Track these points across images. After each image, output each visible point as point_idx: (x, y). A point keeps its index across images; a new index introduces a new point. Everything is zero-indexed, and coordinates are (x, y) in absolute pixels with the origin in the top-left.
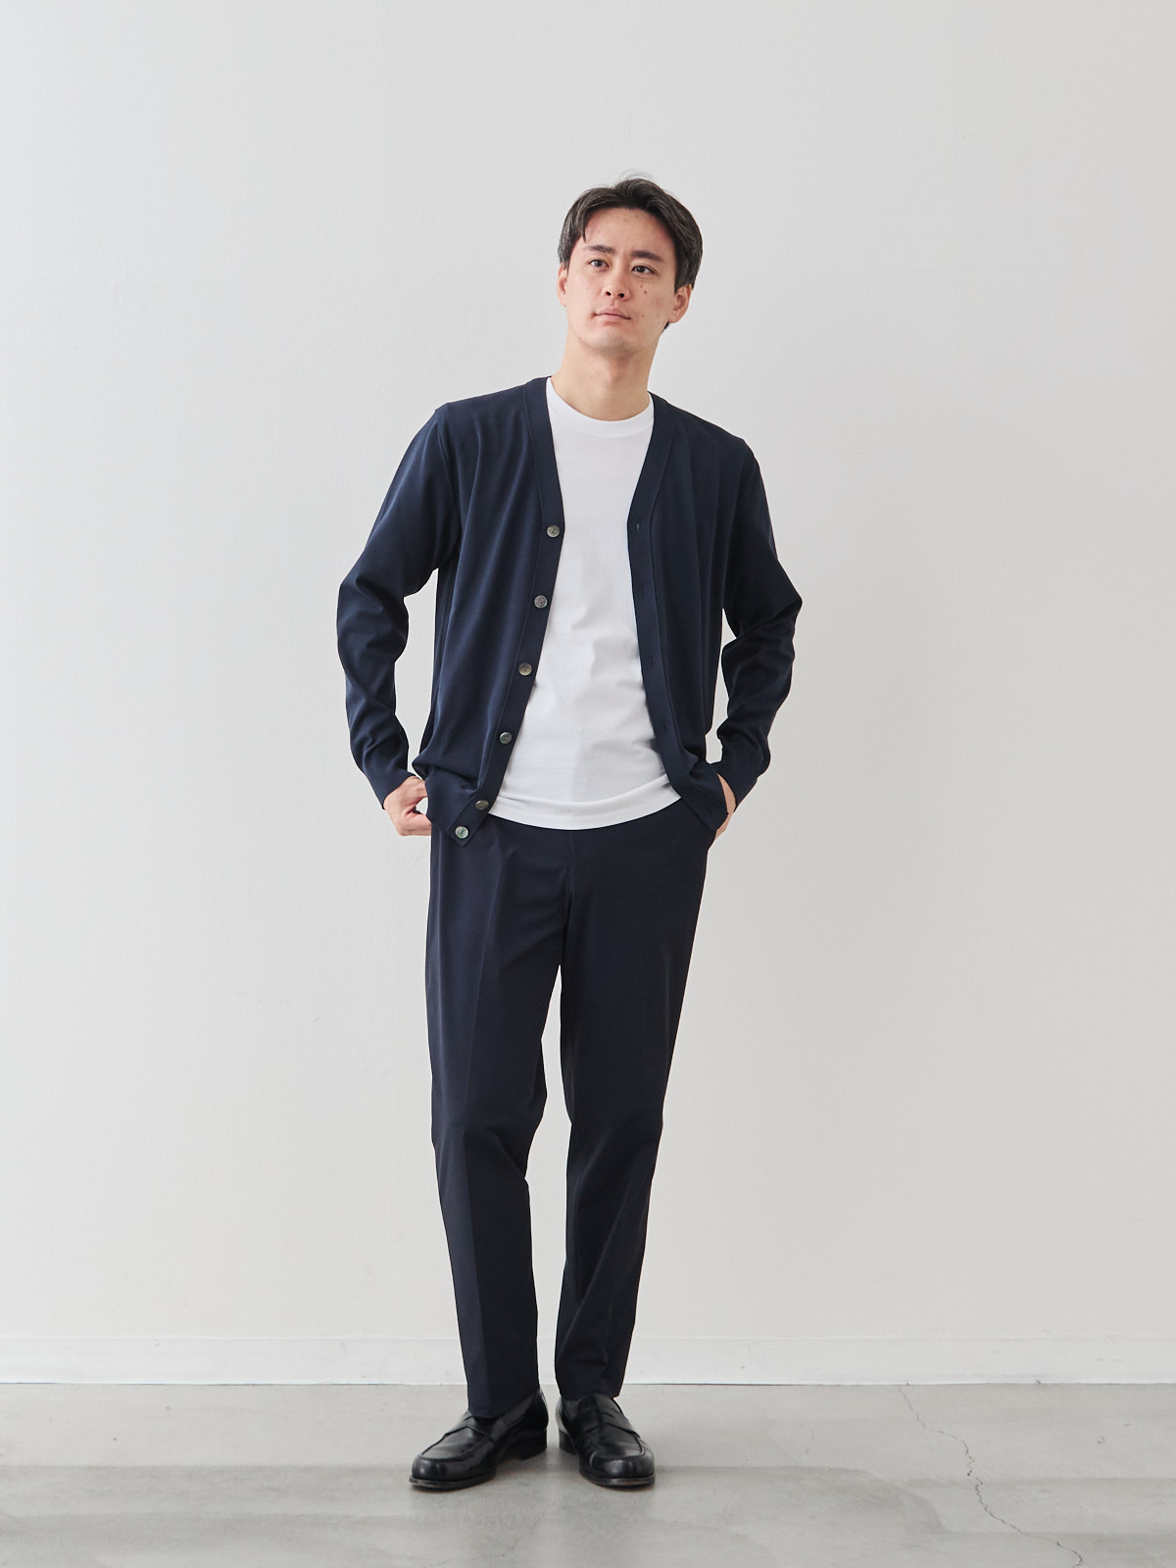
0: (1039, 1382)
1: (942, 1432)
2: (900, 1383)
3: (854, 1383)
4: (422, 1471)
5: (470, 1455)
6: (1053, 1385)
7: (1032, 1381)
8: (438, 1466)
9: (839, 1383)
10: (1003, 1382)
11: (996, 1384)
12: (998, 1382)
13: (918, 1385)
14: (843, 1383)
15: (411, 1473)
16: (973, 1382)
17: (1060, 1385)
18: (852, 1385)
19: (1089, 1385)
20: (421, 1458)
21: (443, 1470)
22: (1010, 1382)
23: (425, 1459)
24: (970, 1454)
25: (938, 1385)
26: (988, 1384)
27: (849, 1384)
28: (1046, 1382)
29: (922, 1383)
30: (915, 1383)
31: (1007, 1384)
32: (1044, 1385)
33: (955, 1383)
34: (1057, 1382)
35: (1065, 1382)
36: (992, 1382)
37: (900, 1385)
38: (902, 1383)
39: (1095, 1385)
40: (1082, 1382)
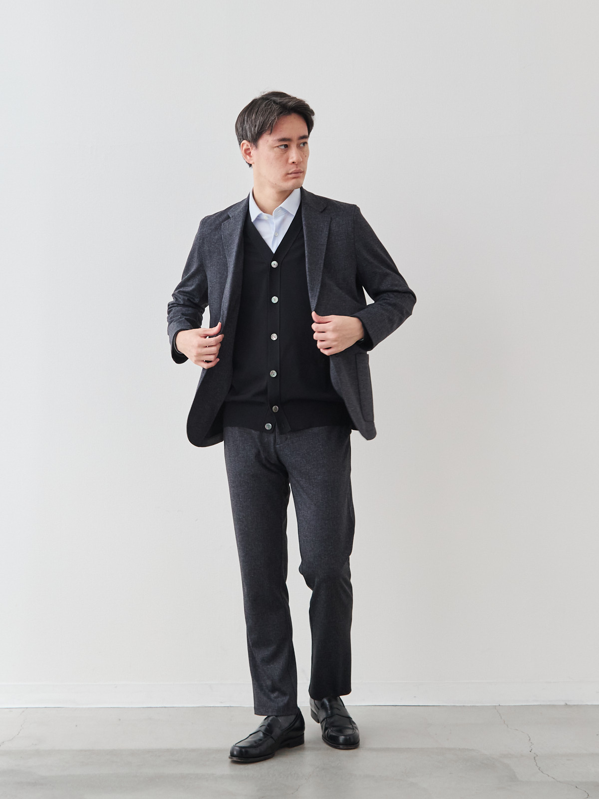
0: (567, 704)
1: (516, 730)
2: (495, 705)
3: (472, 705)
4: (235, 753)
5: (260, 745)
6: (574, 705)
7: (563, 703)
8: (243, 750)
9: (465, 705)
10: (548, 704)
11: (544, 705)
13: (505, 706)
14: (467, 705)
15: (229, 754)
17: (577, 705)
20: (235, 746)
21: (246, 752)
23: (237, 746)
24: (531, 741)
25: (515, 706)
26: (540, 705)
27: (469, 705)
28: (571, 704)
29: (507, 705)
30: (503, 705)
31: (550, 705)
32: (569, 705)
33: (523, 704)
34: (577, 704)
35: (580, 704)
36: (542, 704)
37: (496, 706)
38: (496, 705)
39: (596, 705)
40: (588, 704)
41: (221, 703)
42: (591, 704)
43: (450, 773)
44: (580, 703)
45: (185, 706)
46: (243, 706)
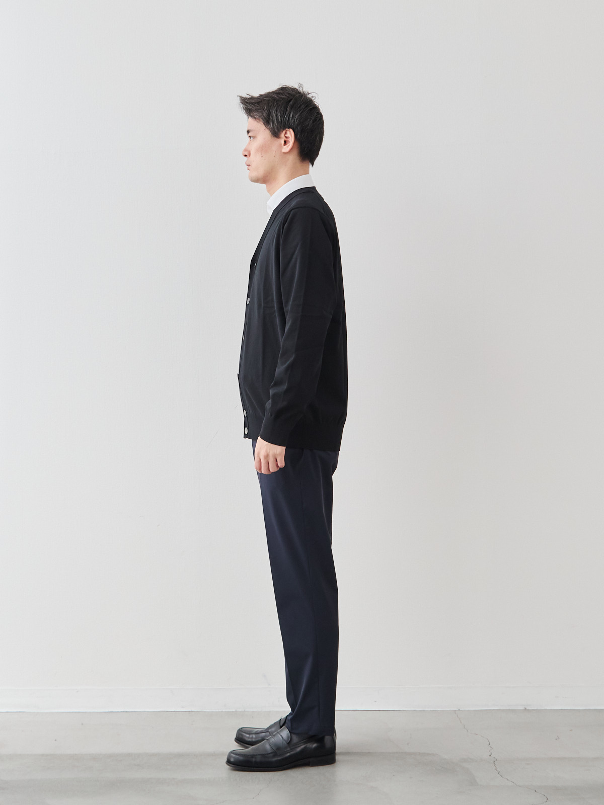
0: (526, 709)
1: (477, 734)
2: (453, 709)
3: (432, 709)
6: (533, 710)
7: (523, 708)
10: (508, 708)
11: (504, 710)
12: (504, 708)
13: (465, 710)
14: (427, 709)
16: (492, 709)
17: (537, 710)
18: (431, 711)
19: (551, 710)
22: (511, 708)
24: (490, 745)
25: (475, 711)
26: (500, 710)
27: (429, 710)
28: (530, 708)
29: (467, 709)
30: (463, 709)
31: (509, 710)
32: (528, 710)
33: (483, 709)
34: (535, 708)
35: (539, 708)
36: (502, 708)
37: (455, 710)
39: (554, 710)
40: (547, 708)
41: (183, 707)
42: (549, 708)
43: (410, 778)
45: (147, 711)
46: (204, 711)
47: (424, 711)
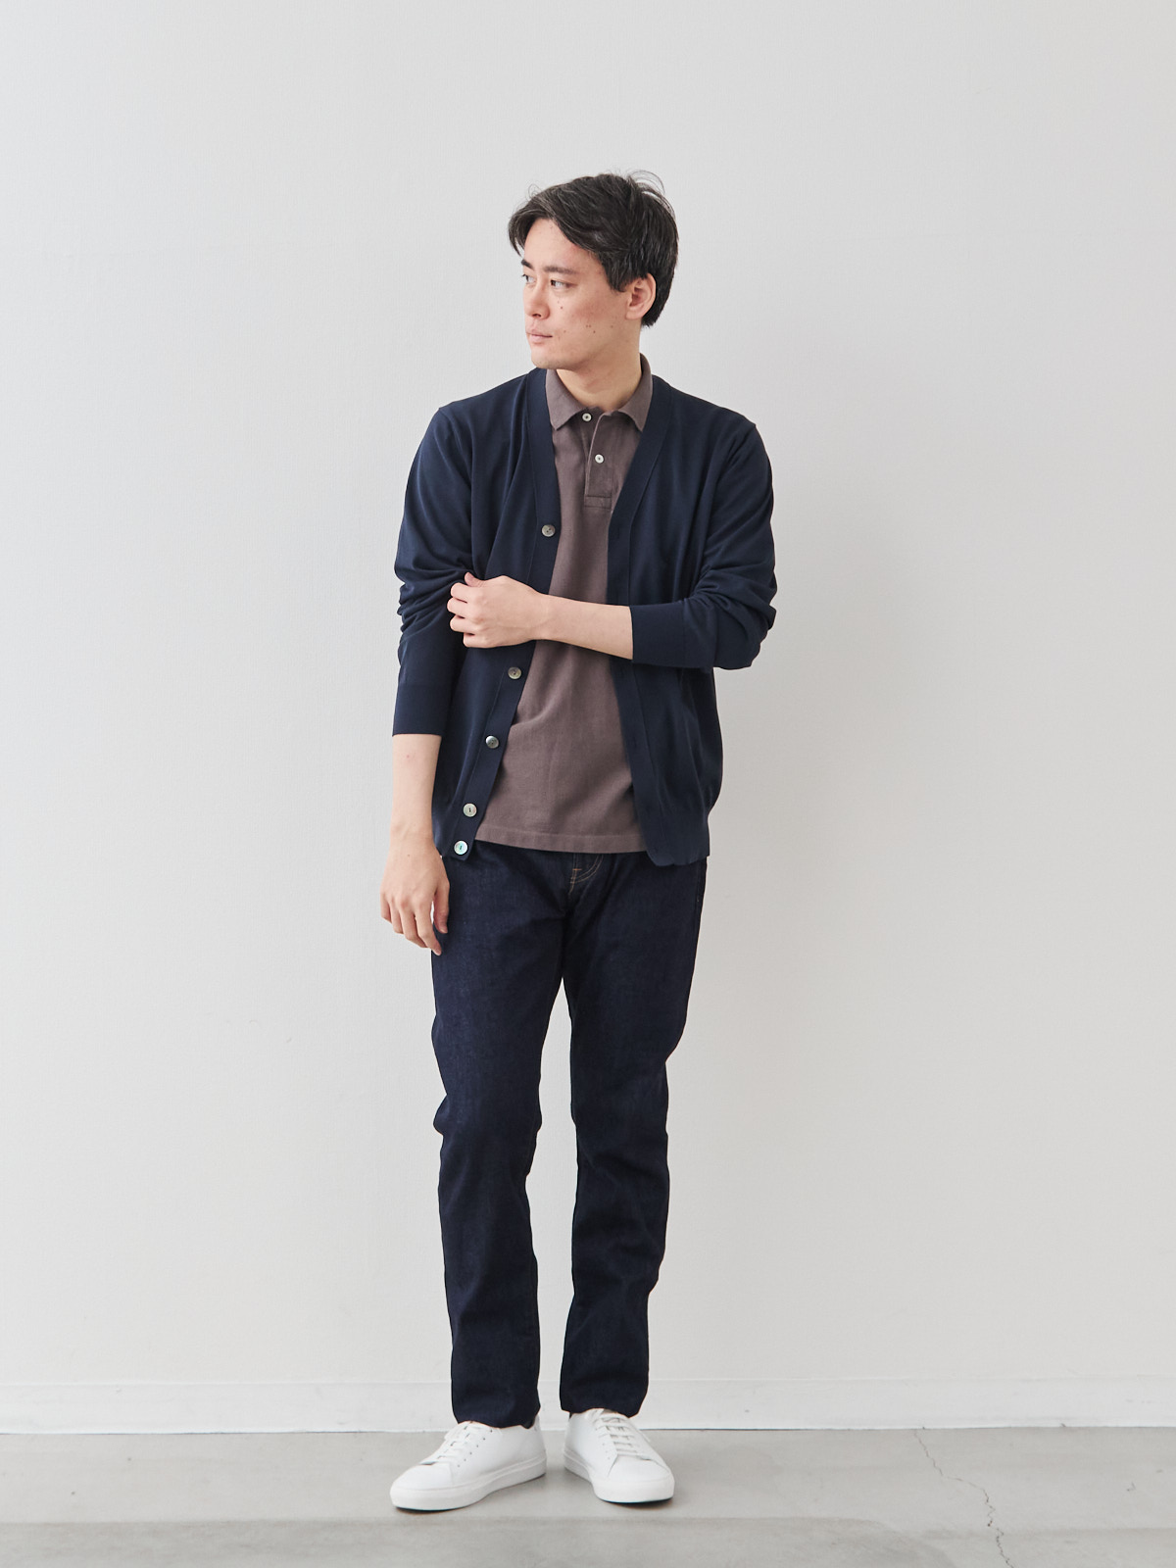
0: (1064, 1426)
1: (960, 1480)
2: (915, 1427)
3: (866, 1428)
6: (1080, 1428)
7: (1056, 1424)
10: (1026, 1425)
11: (1015, 1428)
12: (1019, 1425)
13: (935, 1430)
14: (855, 1427)
16: (994, 1426)
17: (1088, 1427)
18: (864, 1430)
19: (1117, 1428)
22: (1033, 1425)
24: (990, 1503)
25: (957, 1430)
26: (1011, 1428)
27: (860, 1430)
28: (1073, 1426)
29: (939, 1427)
30: (932, 1427)
31: (1029, 1428)
32: (1070, 1428)
33: (975, 1427)
34: (1085, 1425)
36: (1013, 1425)
37: (915, 1430)
38: (917, 1427)
39: (1125, 1428)
40: (1110, 1425)
42: (1114, 1425)
44: (1092, 1424)
47: (849, 1430)
